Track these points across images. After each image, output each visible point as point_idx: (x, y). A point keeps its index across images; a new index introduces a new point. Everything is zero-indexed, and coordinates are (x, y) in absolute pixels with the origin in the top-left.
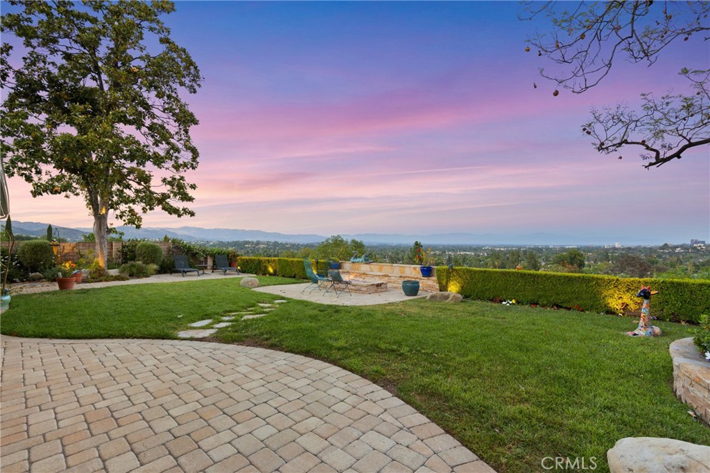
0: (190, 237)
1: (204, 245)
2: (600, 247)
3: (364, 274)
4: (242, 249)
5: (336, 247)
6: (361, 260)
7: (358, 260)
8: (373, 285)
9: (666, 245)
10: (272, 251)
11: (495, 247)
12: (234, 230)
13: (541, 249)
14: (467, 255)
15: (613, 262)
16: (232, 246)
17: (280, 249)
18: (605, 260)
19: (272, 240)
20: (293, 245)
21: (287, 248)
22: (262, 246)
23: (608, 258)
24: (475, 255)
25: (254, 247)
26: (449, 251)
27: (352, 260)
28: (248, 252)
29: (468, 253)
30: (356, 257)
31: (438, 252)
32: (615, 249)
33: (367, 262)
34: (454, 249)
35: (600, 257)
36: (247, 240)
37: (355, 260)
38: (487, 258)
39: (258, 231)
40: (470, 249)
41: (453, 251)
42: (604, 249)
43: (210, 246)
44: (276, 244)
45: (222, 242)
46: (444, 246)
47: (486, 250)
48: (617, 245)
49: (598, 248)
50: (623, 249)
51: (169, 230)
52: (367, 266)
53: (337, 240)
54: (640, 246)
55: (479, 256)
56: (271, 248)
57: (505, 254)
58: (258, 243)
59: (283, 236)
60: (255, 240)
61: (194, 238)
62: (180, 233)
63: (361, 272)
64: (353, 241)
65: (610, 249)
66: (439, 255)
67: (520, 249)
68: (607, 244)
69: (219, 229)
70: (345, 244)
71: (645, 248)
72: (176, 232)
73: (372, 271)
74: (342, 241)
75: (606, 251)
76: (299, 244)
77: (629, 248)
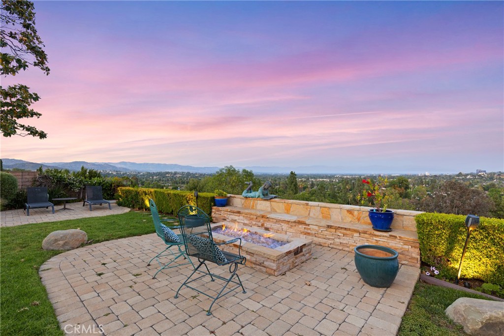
0: (126, 169)
1: (136, 175)
2: (415, 175)
3: (263, 217)
4: (164, 177)
5: (229, 176)
6: (257, 194)
7: (253, 194)
8: (289, 252)
9: (460, 173)
10: (185, 179)
11: (343, 175)
12: (159, 164)
13: (375, 177)
14: (324, 181)
15: (426, 186)
16: (156, 176)
17: (191, 178)
18: (420, 184)
19: (186, 171)
20: (201, 175)
21: (196, 177)
22: (178, 176)
23: (422, 182)
24: (330, 181)
25: (173, 176)
26: (312, 178)
27: (244, 194)
28: (168, 180)
29: (325, 180)
30: (250, 190)
31: (304, 179)
32: (425, 176)
33: (266, 196)
34: (315, 177)
35: (417, 182)
36: (167, 171)
37: (250, 195)
38: (338, 183)
39: (176, 165)
40: (326, 177)
41: (315, 178)
42: (418, 177)
43: (141, 175)
44: (189, 174)
45: (149, 173)
46: (308, 175)
47: (337, 177)
48: (427, 174)
49: (414, 176)
50: (431, 177)
51: (111, 164)
52: (267, 203)
53: (229, 170)
54: (442, 174)
55: (332, 181)
56: (185, 177)
57: (351, 180)
58: (175, 173)
59: (194, 168)
60: (173, 171)
61: (129, 170)
62: (119, 166)
63: (259, 213)
64: (244, 171)
65: (422, 176)
66: (305, 181)
67: (360, 177)
68: (420, 173)
69: (147, 164)
70: (236, 173)
71: (446, 175)
72: (117, 166)
73: (273, 211)
74: (234, 170)
75: (420, 178)
76: (205, 174)
77: (436, 176)
